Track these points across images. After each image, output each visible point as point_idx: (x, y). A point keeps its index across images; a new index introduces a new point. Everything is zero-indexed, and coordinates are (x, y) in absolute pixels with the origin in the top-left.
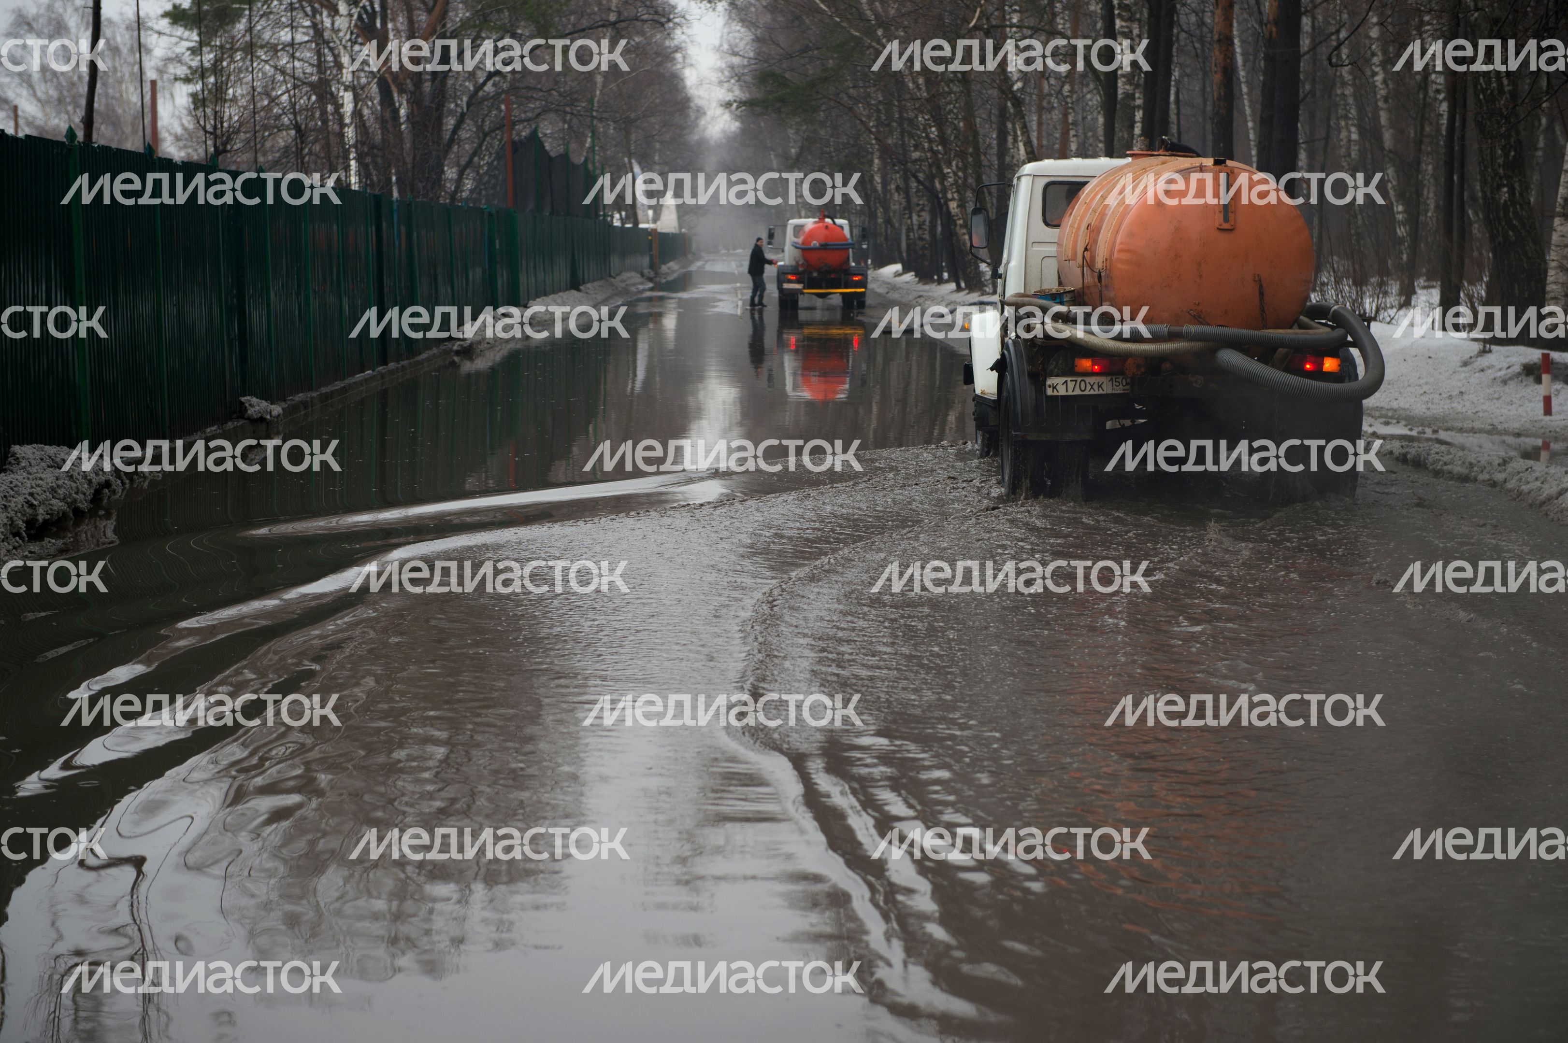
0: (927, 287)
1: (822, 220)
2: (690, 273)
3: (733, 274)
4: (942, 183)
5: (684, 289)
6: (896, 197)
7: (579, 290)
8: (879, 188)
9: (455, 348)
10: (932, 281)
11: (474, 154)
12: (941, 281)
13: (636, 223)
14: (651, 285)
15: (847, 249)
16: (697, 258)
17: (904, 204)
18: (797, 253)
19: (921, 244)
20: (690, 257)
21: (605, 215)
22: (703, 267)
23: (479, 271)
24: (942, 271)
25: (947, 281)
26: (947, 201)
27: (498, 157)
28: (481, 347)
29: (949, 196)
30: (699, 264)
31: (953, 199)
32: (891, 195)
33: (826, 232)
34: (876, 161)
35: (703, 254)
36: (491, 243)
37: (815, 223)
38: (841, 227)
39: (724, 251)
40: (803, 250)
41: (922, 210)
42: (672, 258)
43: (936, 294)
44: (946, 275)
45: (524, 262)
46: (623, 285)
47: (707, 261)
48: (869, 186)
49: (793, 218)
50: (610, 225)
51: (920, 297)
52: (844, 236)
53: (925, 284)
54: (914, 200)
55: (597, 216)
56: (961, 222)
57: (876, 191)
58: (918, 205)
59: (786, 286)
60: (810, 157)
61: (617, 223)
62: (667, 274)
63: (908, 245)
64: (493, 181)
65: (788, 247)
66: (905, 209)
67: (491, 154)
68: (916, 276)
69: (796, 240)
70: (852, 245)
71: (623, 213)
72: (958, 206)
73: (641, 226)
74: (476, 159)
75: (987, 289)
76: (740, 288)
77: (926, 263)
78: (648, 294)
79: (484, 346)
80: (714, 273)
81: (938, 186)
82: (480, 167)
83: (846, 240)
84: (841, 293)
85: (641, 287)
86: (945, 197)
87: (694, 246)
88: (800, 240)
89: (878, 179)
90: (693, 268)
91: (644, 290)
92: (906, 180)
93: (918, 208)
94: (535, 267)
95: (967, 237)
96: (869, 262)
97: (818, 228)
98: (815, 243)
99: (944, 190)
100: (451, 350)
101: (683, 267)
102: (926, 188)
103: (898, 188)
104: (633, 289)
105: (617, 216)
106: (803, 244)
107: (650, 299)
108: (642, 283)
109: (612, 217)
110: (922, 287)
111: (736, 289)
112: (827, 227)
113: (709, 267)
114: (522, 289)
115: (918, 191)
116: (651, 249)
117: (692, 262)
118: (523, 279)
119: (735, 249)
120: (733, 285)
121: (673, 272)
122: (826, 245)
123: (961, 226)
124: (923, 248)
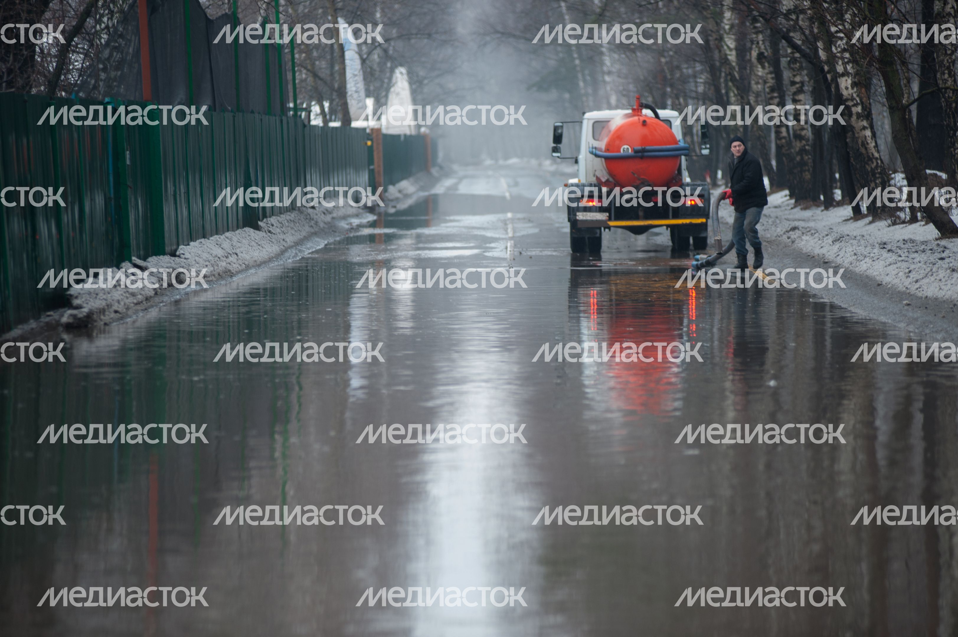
0: (807, 214)
1: (637, 111)
2: (436, 196)
3: (503, 198)
4: (827, 49)
5: (426, 224)
6: (760, 72)
7: (257, 228)
8: (732, 57)
9: (65, 319)
10: (816, 202)
11: (87, 13)
12: (829, 203)
13: (347, 120)
14: (371, 218)
15: (678, 157)
16: (447, 174)
17: (771, 82)
18: (599, 165)
19: (798, 145)
20: (434, 171)
21: (296, 109)
22: (455, 187)
23: (100, 200)
24: (832, 188)
25: (840, 204)
26: (837, 76)
27: (125, 19)
28: (106, 318)
29: (840, 69)
30: (448, 182)
31: (846, 74)
32: (752, 66)
33: (645, 131)
34: (728, 15)
35: (455, 167)
36: (118, 156)
37: (627, 116)
38: (668, 122)
39: (488, 162)
40: (607, 159)
41: (800, 91)
42: (406, 174)
43: (819, 225)
44: (838, 194)
45: (170, 185)
46: (328, 218)
47: (461, 179)
48: (716, 55)
49: (591, 110)
50: (306, 125)
51: (794, 229)
52: (673, 136)
53: (805, 208)
54: (787, 75)
55: (284, 109)
56: (859, 109)
57: (725, 61)
58: (793, 83)
59: (580, 216)
60: (622, 10)
61: (316, 121)
62: (397, 199)
63: (779, 148)
64: (117, 56)
65: (583, 155)
66: (772, 90)
67: (112, 13)
68: (791, 196)
69: (596, 144)
70: (687, 151)
71: (326, 105)
72: (854, 85)
73: (355, 124)
74: (90, 21)
75: (902, 215)
76: (512, 220)
77: (807, 176)
78: (367, 231)
79: (110, 315)
80: (473, 197)
81: (822, 54)
82: (97, 34)
83: (676, 142)
84: (668, 226)
85: (356, 222)
86: (833, 69)
87: (441, 155)
88: (602, 144)
89: (730, 42)
90: (439, 189)
91: (360, 226)
92: (775, 46)
93: (793, 89)
94: (187, 193)
95: (868, 133)
96: (720, 174)
97: (632, 124)
98: (626, 149)
99: (832, 59)
100: (58, 323)
101: (422, 189)
102: (804, 55)
103: (761, 57)
104: (343, 225)
105: (316, 109)
106: (607, 150)
107: (372, 238)
108: (357, 216)
109: (309, 112)
110: (799, 213)
111: (505, 223)
112: (644, 123)
113: (464, 189)
114: (168, 226)
115: (794, 60)
116: (371, 161)
117: (436, 181)
118: (168, 210)
119: (506, 158)
120: (501, 216)
121: (407, 196)
122: (644, 151)
123: (859, 115)
124: (802, 151)
